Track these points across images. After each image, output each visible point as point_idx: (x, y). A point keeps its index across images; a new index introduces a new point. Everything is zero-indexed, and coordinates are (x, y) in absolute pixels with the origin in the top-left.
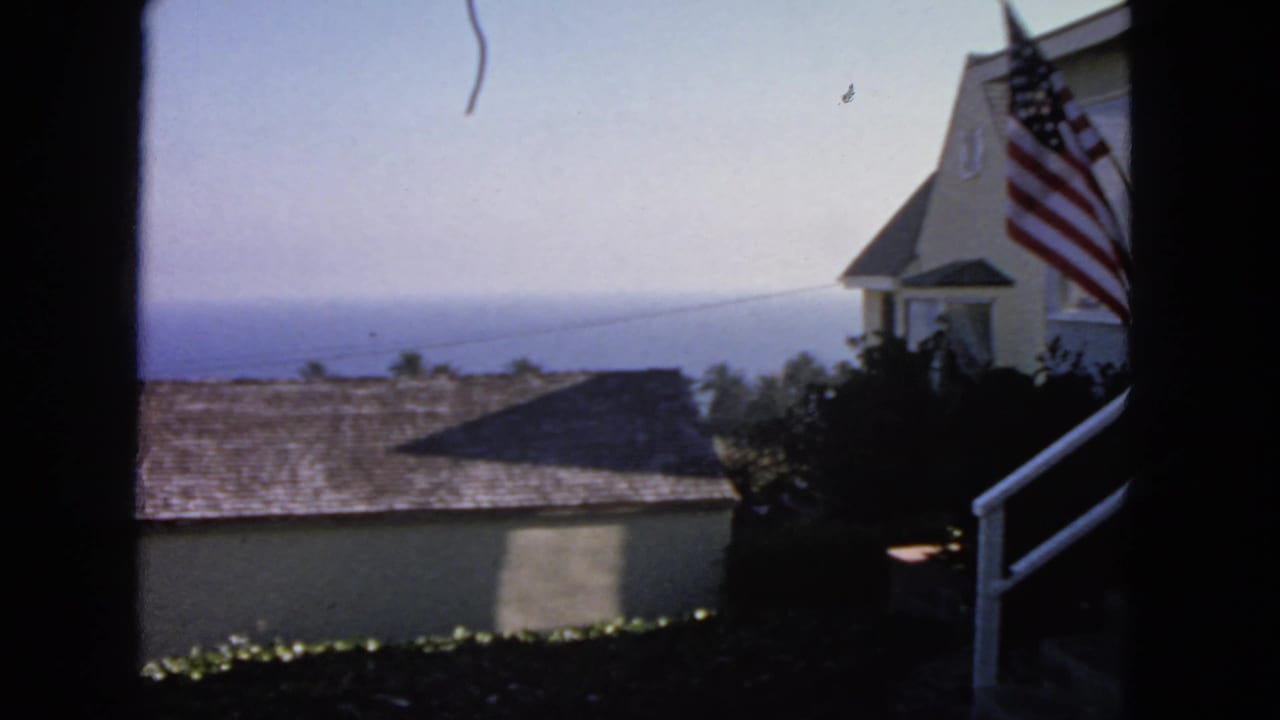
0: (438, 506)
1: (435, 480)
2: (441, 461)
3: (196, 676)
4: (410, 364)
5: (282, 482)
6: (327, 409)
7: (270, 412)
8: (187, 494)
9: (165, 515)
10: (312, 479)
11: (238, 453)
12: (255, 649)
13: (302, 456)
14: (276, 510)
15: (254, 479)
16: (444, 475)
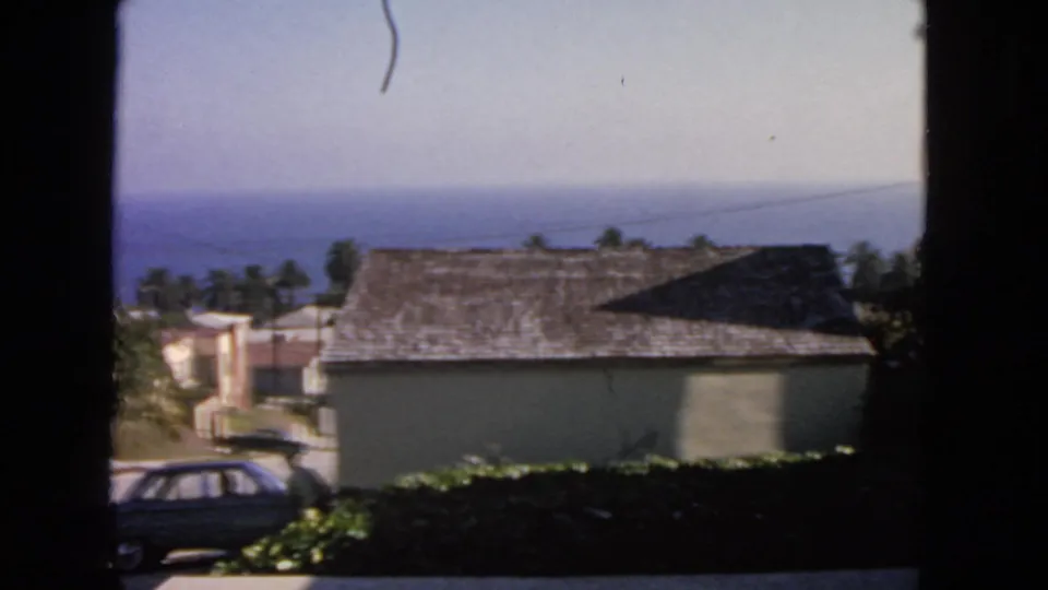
0: (631, 354)
1: (630, 333)
2: (635, 317)
3: (444, 488)
4: (612, 238)
5: (507, 333)
6: (544, 273)
7: (501, 276)
8: (432, 341)
9: (414, 357)
10: (531, 330)
11: (473, 309)
12: (490, 468)
13: (523, 313)
14: (502, 355)
15: (486, 330)
16: (637, 328)
